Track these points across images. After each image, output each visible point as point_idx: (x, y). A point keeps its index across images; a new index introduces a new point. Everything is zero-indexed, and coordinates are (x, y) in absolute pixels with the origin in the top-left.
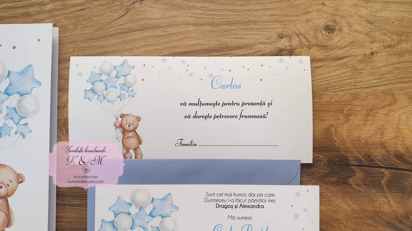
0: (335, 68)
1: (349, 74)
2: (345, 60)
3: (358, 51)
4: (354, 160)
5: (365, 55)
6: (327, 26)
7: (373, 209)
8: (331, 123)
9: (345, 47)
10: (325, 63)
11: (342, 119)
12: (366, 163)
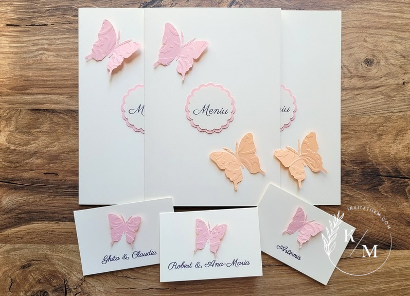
0: (371, 95)
1: (383, 100)
2: (381, 89)
3: (392, 82)
4: (384, 172)
5: (398, 84)
6: (367, 59)
7: (398, 211)
8: (366, 141)
9: (381, 77)
10: (363, 91)
11: (376, 138)
12: (393, 175)
